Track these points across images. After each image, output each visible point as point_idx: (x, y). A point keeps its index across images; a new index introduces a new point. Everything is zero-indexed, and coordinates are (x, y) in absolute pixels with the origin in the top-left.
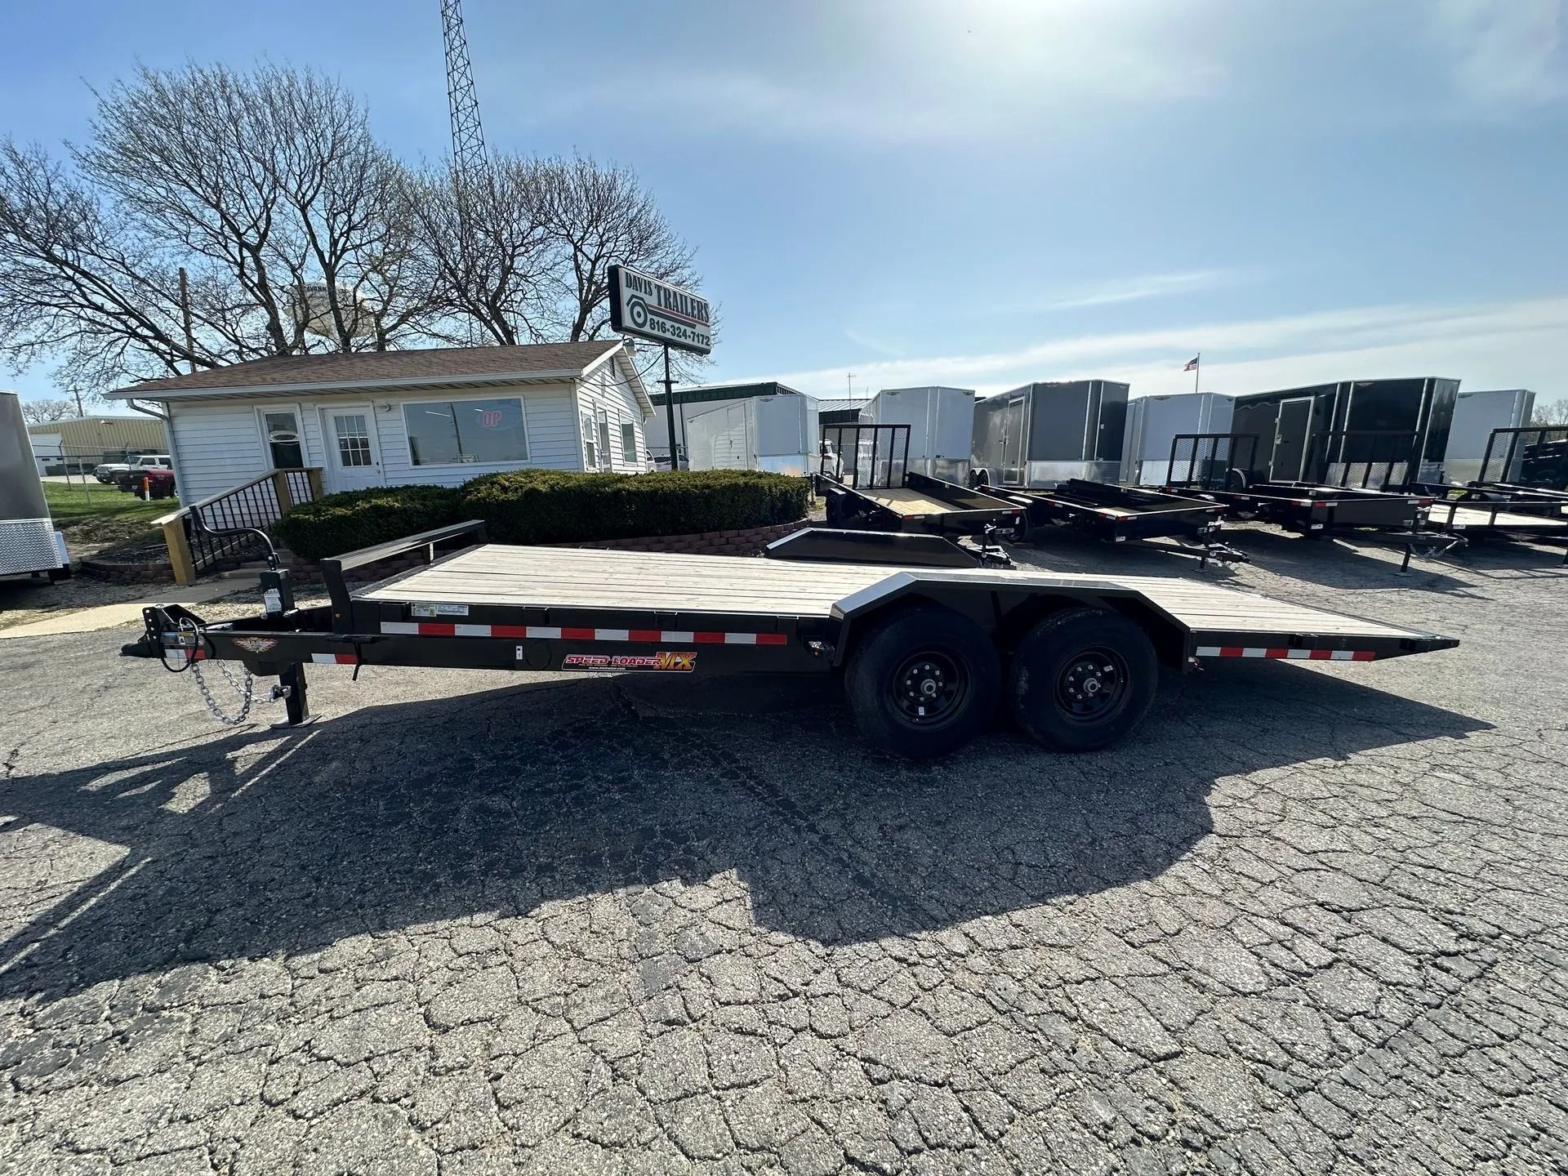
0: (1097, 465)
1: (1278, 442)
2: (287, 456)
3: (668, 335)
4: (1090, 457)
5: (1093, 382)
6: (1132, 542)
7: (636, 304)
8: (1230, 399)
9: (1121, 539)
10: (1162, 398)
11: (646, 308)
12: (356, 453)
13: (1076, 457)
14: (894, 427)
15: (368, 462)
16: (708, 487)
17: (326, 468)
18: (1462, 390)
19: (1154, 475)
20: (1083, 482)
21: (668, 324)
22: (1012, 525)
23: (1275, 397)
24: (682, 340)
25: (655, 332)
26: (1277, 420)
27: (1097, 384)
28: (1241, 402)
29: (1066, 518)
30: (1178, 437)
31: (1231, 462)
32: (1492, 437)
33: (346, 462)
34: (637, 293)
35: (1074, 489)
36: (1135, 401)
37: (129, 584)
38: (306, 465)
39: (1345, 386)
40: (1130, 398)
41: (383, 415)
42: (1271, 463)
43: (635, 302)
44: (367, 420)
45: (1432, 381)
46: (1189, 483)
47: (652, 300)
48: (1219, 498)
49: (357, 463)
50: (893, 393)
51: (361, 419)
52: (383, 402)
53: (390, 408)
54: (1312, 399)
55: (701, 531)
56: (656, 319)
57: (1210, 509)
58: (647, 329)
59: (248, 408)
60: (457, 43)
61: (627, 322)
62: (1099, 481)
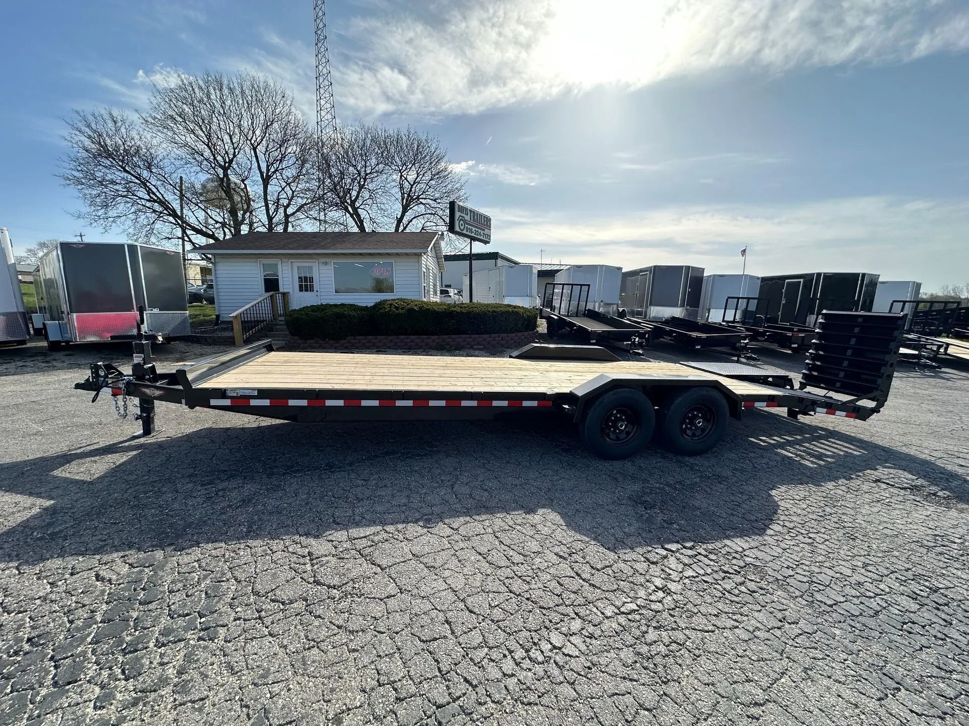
0: (686, 310)
1: (784, 302)
2: (271, 284)
3: (473, 235)
4: (682, 306)
5: (686, 266)
6: (703, 349)
7: (461, 220)
8: (758, 278)
9: (699, 347)
10: (722, 276)
11: (465, 221)
12: (306, 284)
13: (676, 306)
14: (581, 285)
15: (312, 290)
16: (494, 311)
17: (291, 292)
18: (880, 280)
19: (716, 316)
20: (678, 318)
21: (474, 229)
22: (644, 338)
23: (783, 278)
24: (479, 237)
25: (468, 233)
26: (784, 291)
27: (688, 268)
28: (764, 279)
29: (671, 336)
30: (729, 298)
31: (757, 312)
32: (892, 304)
33: (301, 290)
34: (462, 215)
35: (673, 321)
36: (708, 277)
37: (210, 345)
38: (281, 290)
39: (819, 275)
40: (705, 275)
41: (322, 267)
42: (780, 313)
43: (462, 219)
44: (314, 268)
45: (864, 275)
46: (734, 322)
47: (467, 218)
48: (748, 330)
49: (306, 290)
50: (579, 267)
51: (310, 268)
52: (323, 260)
53: (326, 263)
54: (802, 280)
55: (490, 334)
56: (469, 227)
57: (743, 335)
58: (465, 232)
59: (254, 260)
60: (322, 50)
61: (457, 229)
62: (687, 318)
